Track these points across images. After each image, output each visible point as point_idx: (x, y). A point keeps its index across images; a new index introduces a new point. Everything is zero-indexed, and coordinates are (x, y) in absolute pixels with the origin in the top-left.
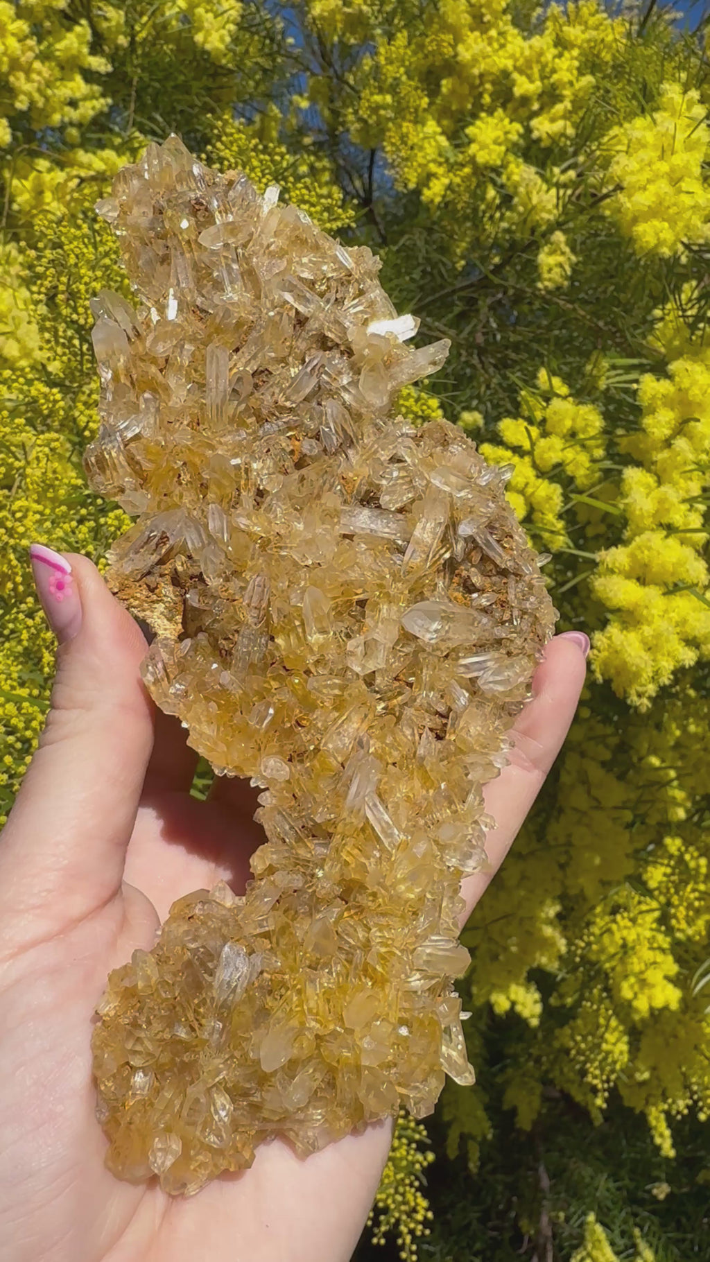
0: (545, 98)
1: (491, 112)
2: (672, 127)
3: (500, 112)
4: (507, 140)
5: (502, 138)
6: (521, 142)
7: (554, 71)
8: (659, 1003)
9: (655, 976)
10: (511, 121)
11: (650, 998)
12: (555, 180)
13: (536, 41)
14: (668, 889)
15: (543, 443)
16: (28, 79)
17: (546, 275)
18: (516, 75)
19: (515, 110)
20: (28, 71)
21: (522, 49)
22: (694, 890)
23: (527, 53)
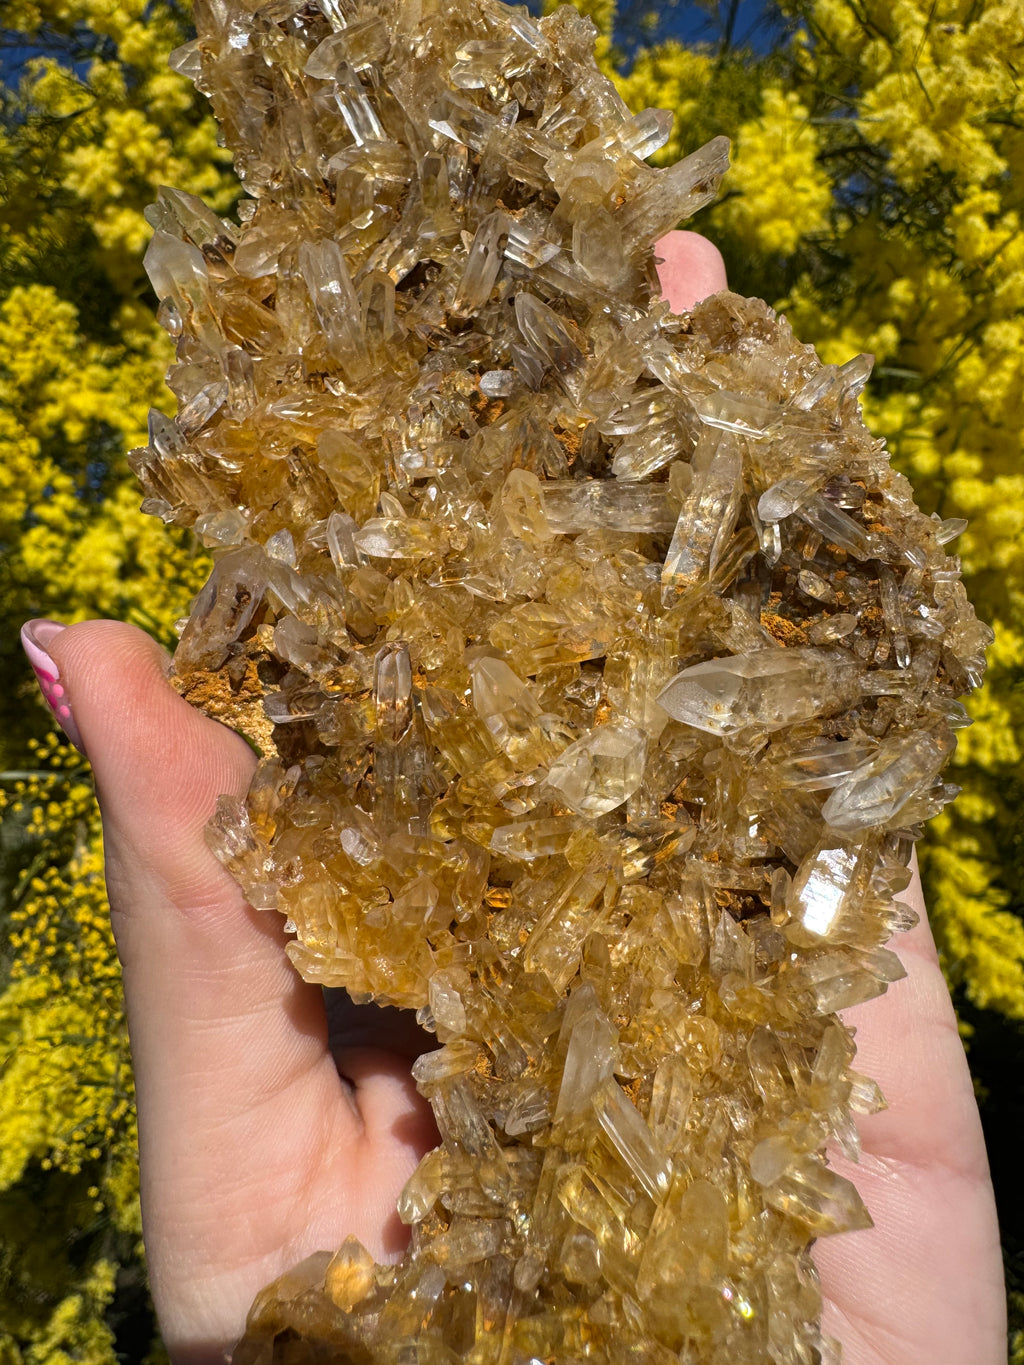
16: (165, 176)
20: (163, 168)
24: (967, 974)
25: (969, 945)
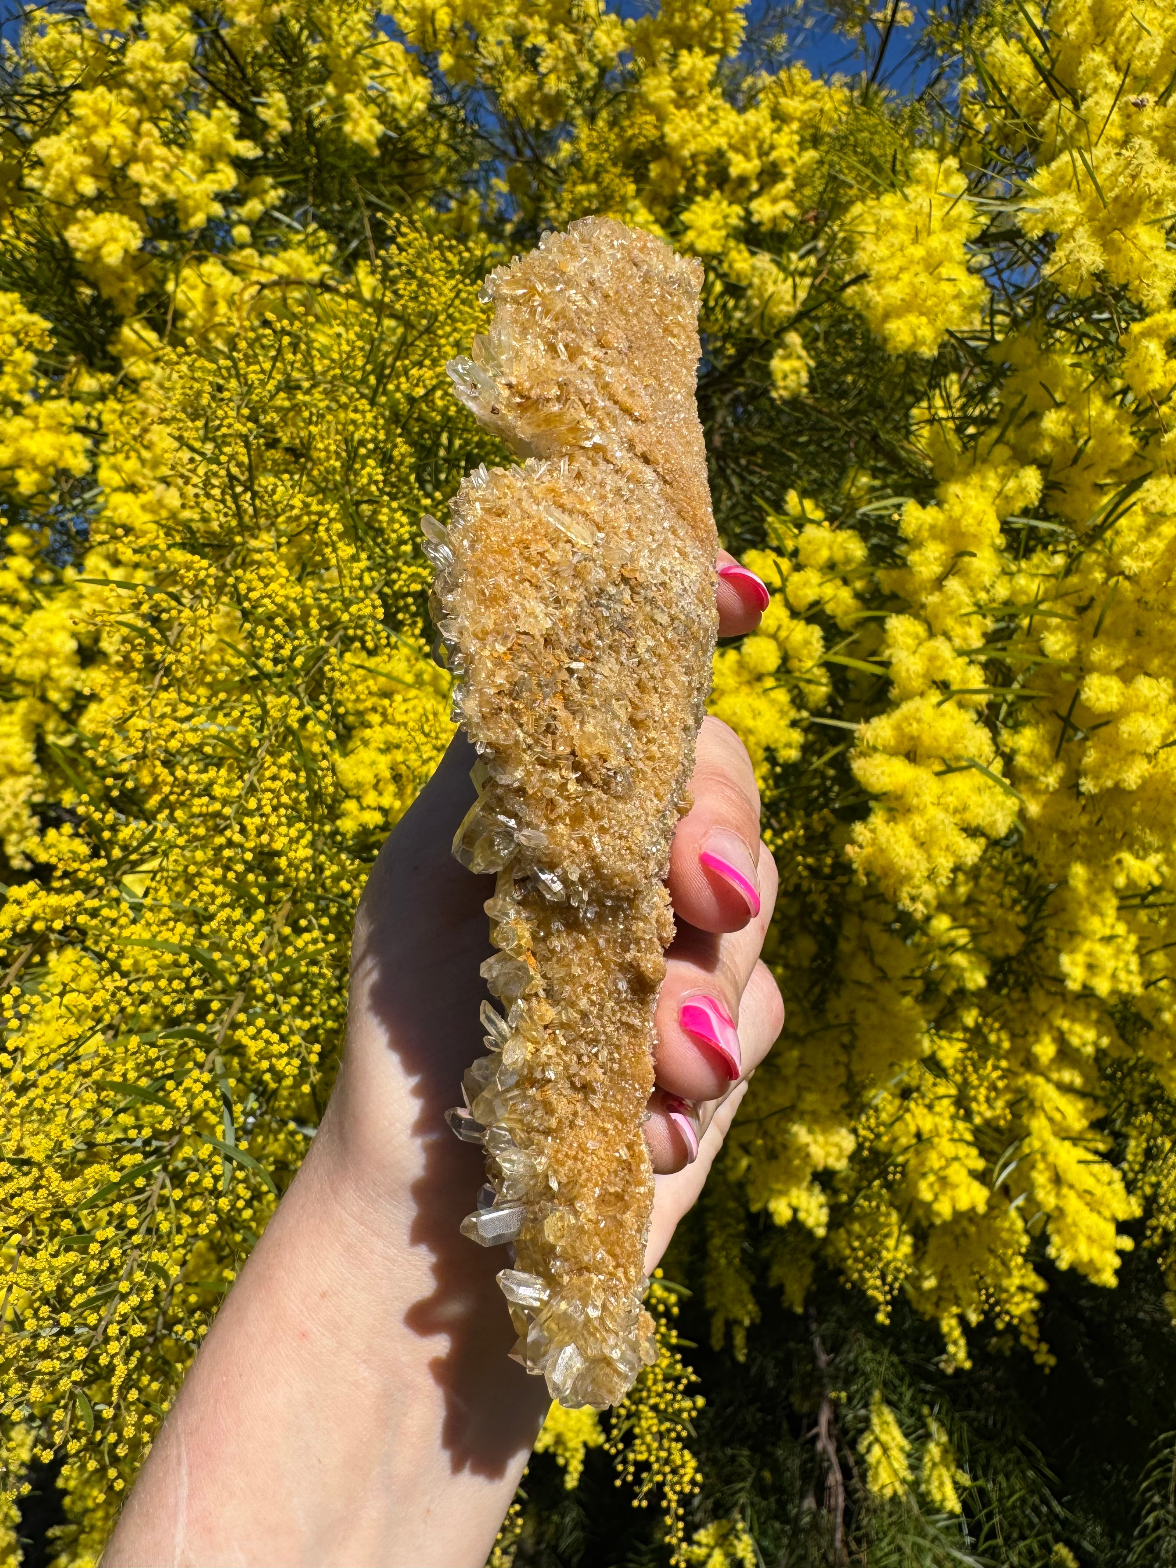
0: (765, 178)
1: (706, 195)
2: (926, 204)
3: (716, 194)
4: (726, 225)
5: (721, 223)
6: (742, 224)
7: (772, 147)
8: (963, 1205)
9: (958, 1174)
10: (730, 203)
11: (953, 1200)
12: (793, 267)
13: (751, 116)
14: (965, 1067)
15: (796, 578)
16: (149, 169)
17: (781, 383)
18: (731, 155)
19: (733, 192)
20: (148, 160)
21: (737, 125)
22: (996, 1068)
23: (742, 128)
24: (1050, 1228)
25: (1058, 1195)
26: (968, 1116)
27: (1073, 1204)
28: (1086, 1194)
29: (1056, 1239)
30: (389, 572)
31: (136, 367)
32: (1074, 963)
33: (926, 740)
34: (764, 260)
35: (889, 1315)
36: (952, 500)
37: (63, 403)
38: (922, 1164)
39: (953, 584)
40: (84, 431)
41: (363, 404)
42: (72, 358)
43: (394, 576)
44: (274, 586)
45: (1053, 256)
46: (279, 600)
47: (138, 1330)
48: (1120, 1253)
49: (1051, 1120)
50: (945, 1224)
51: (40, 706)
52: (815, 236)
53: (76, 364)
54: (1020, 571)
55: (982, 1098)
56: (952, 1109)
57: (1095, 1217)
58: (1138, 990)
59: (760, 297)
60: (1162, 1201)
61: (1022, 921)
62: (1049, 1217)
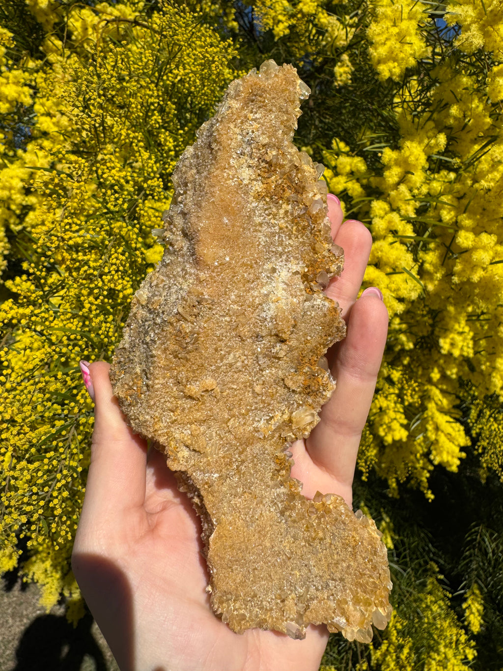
2: (400, 7)
8: (397, 438)
9: (395, 425)
11: (393, 436)
12: (347, 23)
14: (403, 381)
15: (335, 180)
17: (339, 78)
22: (415, 382)
24: (432, 448)
25: (436, 435)
26: (402, 402)
27: (442, 439)
28: (448, 435)
29: (434, 452)
30: (164, 164)
31: (52, 57)
32: (445, 343)
33: (385, 259)
34: (333, 19)
35: (367, 477)
36: (406, 148)
37: (20, 72)
38: (381, 420)
39: (403, 188)
40: (30, 86)
41: (152, 86)
42: (24, 52)
43: (167, 166)
44: (113, 171)
45: (459, 37)
46: (116, 178)
47: (66, 494)
48: (460, 459)
49: (436, 404)
50: (389, 445)
51: (7, 211)
52: (358, 8)
53: (26, 55)
54: (434, 179)
55: (409, 394)
56: (396, 398)
57: (451, 444)
58: (471, 355)
59: (331, 37)
60: (483, 435)
61: (431, 321)
62: (432, 443)
